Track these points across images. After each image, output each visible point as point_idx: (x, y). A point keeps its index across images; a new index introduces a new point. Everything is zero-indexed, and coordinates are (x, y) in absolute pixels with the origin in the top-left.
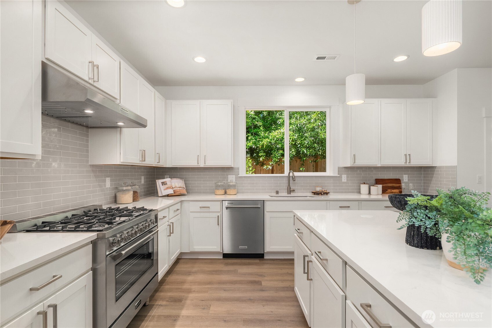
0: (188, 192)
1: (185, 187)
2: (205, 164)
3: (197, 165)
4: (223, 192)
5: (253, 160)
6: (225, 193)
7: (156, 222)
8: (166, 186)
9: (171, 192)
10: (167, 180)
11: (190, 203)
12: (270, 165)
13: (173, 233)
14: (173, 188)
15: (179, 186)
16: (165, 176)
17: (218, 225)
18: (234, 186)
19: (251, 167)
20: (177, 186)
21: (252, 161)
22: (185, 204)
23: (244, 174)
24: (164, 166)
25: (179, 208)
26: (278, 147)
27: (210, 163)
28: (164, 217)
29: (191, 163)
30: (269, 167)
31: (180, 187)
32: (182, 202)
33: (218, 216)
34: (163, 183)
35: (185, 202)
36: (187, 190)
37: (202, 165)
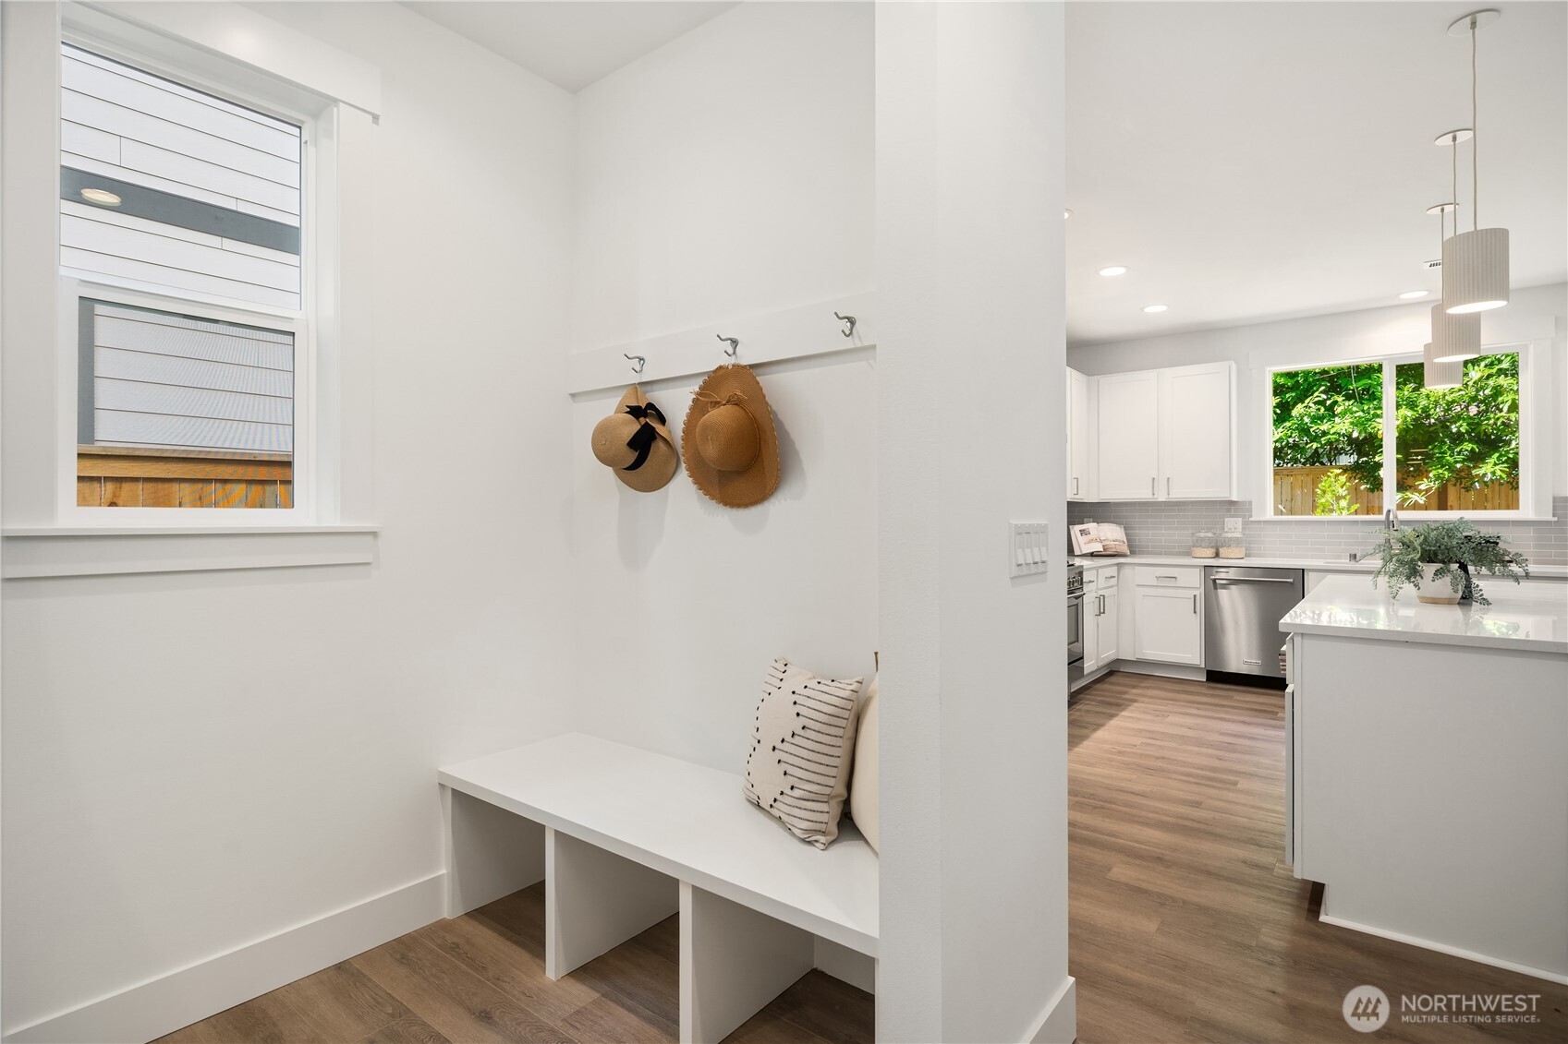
0: (1133, 553)
1: (1125, 541)
2: (1169, 494)
3: (1151, 496)
4: (1211, 552)
5: (1359, 476)
6: (1217, 555)
7: (1082, 584)
8: (1089, 537)
9: (1098, 547)
10: (1091, 526)
11: (1137, 567)
12: (1420, 492)
13: (1104, 613)
14: (1101, 541)
15: (1114, 538)
16: (1085, 520)
17: (1195, 612)
18: (1238, 542)
19: (1344, 498)
20: (1110, 538)
21: (1349, 479)
22: (1127, 571)
23: (1269, 515)
24: (1085, 501)
25: (1115, 574)
26: (1454, 430)
27: (1179, 493)
28: (1090, 582)
29: (1141, 493)
30: (1410, 495)
31: (1117, 541)
32: (1118, 564)
33: (1195, 596)
34: (1083, 532)
35: (1127, 567)
36: (1130, 546)
37: (1162, 497)
